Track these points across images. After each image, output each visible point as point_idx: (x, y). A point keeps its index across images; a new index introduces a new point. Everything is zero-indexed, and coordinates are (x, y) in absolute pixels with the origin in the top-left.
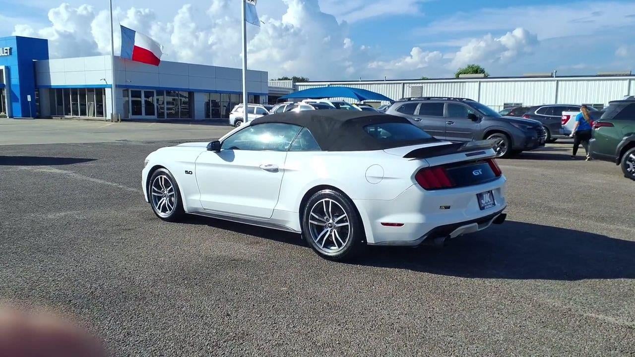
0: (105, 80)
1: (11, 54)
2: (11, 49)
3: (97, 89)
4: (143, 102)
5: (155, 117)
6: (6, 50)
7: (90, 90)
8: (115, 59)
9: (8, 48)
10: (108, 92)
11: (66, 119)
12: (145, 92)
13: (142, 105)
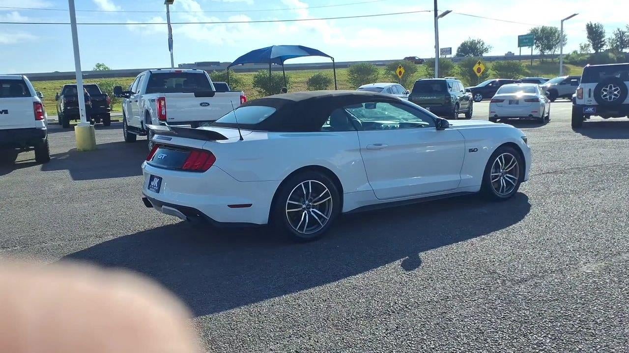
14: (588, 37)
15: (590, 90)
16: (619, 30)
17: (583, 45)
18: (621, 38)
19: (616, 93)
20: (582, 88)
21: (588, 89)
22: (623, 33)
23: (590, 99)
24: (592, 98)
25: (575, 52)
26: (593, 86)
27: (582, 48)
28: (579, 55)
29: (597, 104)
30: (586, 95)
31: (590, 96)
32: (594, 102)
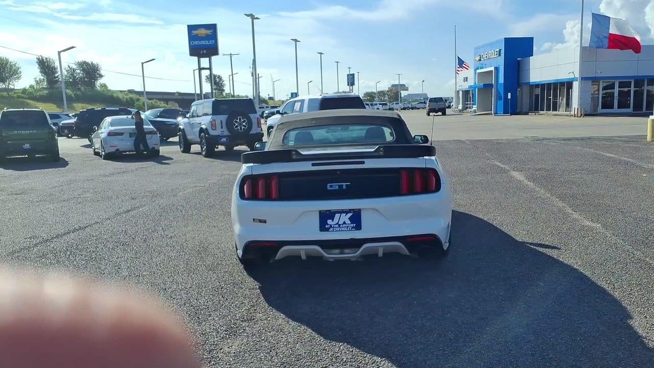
0: (573, 73)
1: (500, 55)
2: (500, 50)
3: (567, 82)
4: (616, 94)
5: (630, 110)
6: (497, 51)
7: (562, 84)
8: (583, 50)
9: (498, 50)
10: (576, 85)
11: (539, 114)
12: (619, 82)
13: (615, 98)
14: (41, 72)
15: (221, 121)
16: (69, 67)
17: (38, 79)
18: (72, 74)
19: (244, 124)
20: (215, 120)
21: (220, 121)
22: (73, 70)
23: (222, 130)
24: (225, 129)
25: (31, 87)
26: (224, 118)
27: (37, 83)
28: (36, 90)
29: (229, 134)
30: (219, 126)
31: (222, 128)
32: (226, 133)
